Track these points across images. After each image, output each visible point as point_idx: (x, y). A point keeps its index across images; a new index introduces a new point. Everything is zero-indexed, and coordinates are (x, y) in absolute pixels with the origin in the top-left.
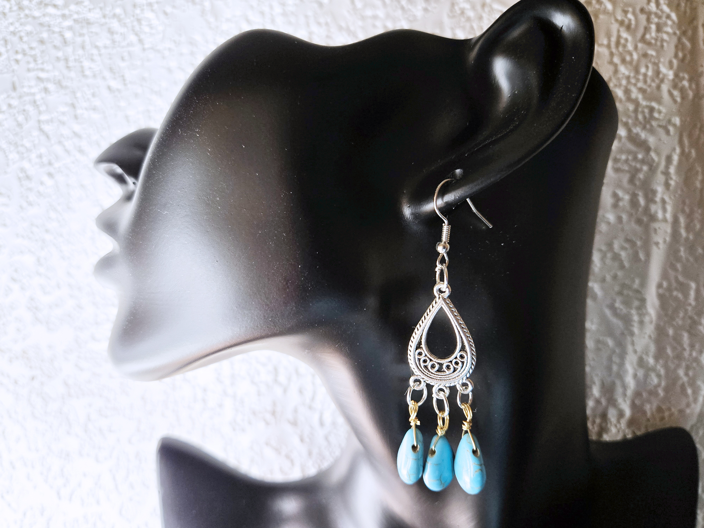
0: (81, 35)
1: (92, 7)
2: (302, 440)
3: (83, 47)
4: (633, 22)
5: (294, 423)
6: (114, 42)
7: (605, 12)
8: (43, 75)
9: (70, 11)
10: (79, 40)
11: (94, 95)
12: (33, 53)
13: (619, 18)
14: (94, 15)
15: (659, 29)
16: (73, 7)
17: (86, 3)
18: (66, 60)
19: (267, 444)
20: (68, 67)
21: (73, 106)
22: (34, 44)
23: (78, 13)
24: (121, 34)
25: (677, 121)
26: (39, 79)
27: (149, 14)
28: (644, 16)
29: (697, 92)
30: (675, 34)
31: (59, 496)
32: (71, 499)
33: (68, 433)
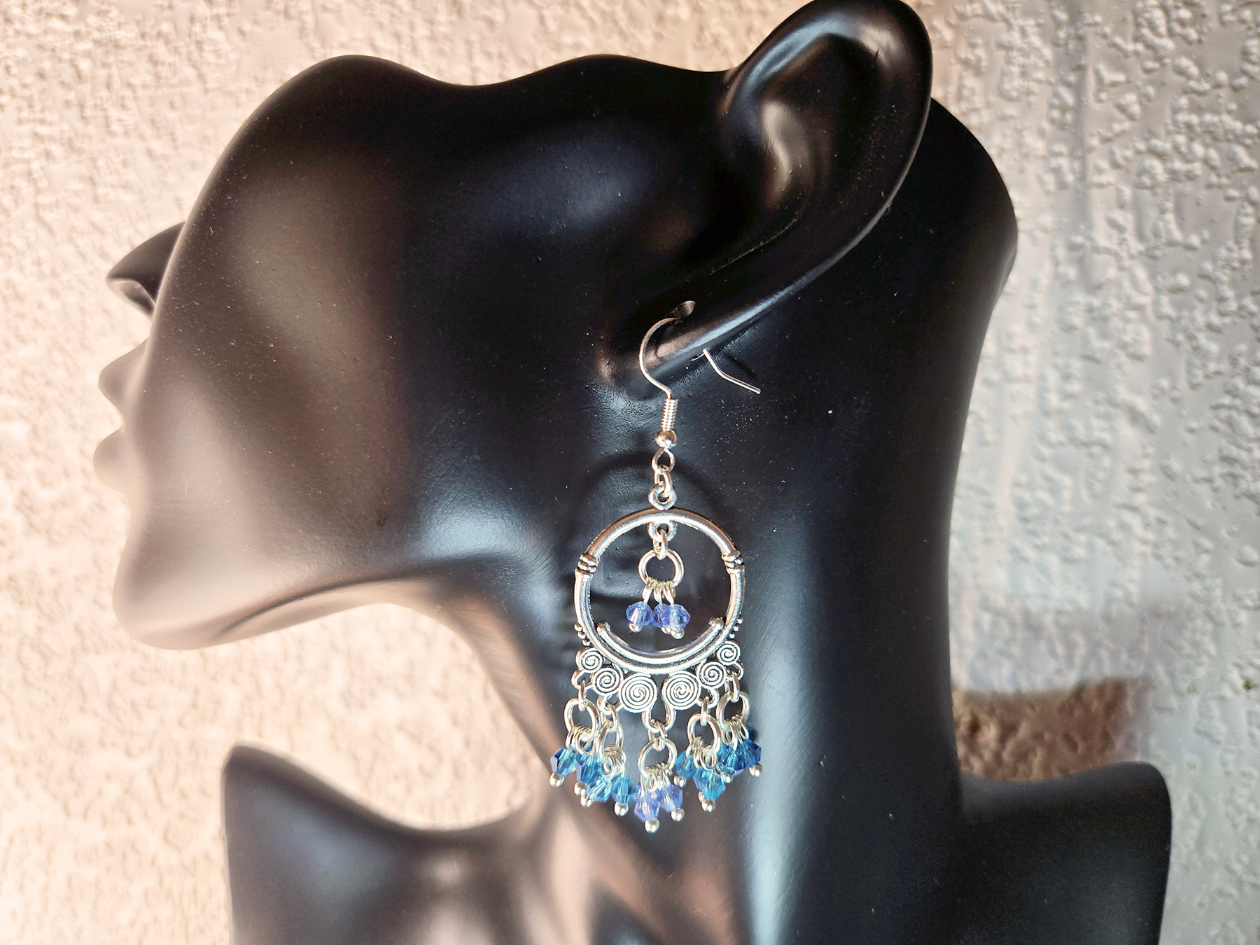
0: (105, 65)
1: (122, 20)
2: (455, 722)
3: (109, 86)
4: (984, 64)
5: (442, 695)
6: (158, 77)
7: (944, 46)
8: (43, 130)
9: (86, 25)
10: (102, 73)
11: (125, 164)
12: (27, 93)
13: (962, 56)
15: (1024, 74)
16: (93, 20)
17: (114, 13)
18: (82, 107)
19: (400, 728)
20: (84, 118)
22: (29, 80)
23: (100, 29)
24: (170, 64)
25: (1047, 220)
27: (215, 34)
28: (1002, 53)
29: (1082, 176)
30: (1049, 83)
31: (67, 811)
32: (85, 817)
33: (82, 709)
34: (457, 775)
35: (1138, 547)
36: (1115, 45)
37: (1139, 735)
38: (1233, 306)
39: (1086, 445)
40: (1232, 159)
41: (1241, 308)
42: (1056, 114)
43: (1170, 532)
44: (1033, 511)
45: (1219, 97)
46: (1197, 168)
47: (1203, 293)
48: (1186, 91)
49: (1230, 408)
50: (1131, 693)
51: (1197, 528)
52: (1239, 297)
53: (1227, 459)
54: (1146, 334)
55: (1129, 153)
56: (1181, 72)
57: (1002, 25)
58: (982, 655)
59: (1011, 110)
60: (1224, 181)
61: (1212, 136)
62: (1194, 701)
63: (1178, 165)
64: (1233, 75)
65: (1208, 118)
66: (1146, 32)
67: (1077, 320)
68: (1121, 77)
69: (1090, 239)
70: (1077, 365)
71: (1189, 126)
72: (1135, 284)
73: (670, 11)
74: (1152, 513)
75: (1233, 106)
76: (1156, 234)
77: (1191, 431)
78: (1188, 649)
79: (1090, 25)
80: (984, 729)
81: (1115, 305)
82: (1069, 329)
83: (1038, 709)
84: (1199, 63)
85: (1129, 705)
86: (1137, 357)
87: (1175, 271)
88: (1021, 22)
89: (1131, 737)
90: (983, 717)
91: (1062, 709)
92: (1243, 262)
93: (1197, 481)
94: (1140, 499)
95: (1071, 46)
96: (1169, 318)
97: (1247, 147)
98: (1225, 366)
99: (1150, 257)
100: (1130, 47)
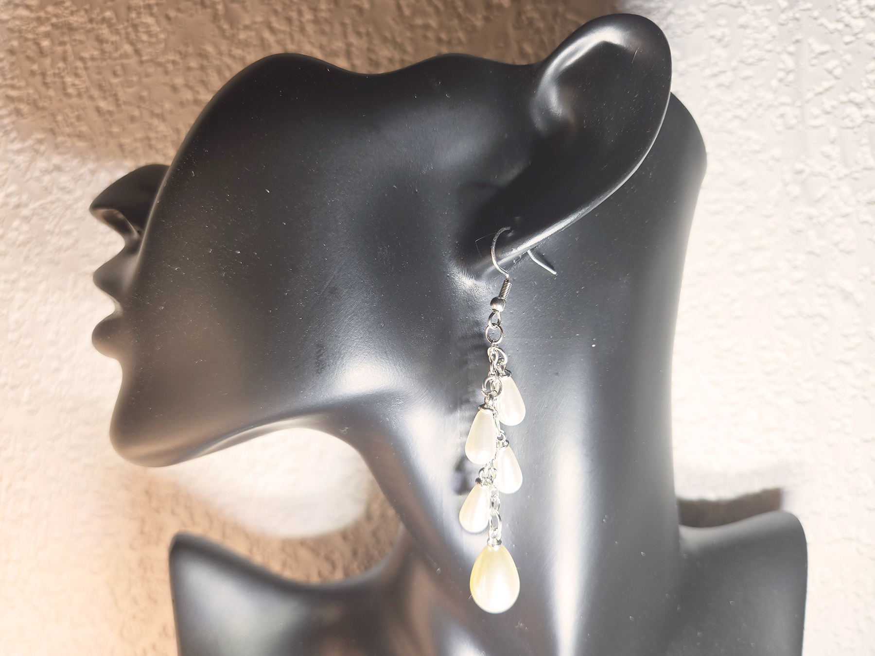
0: (62, 43)
1: (74, 8)
3: (64, 59)
8: (13, 93)
9: (46, 13)
10: (59, 49)
11: (78, 118)
16: (50, 9)
17: (68, 4)
23: (56, 16)
25: (778, 152)
28: (740, 32)
29: (802, 120)
35: (850, 391)
39: (811, 317)
42: (781, 75)
44: (773, 366)
54: (851, 235)
55: (835, 103)
67: (801, 225)
68: (827, 48)
69: (809, 166)
70: (802, 259)
72: (842, 198)
76: (857, 162)
79: (803, 10)
81: (829, 214)
82: (796, 232)
86: (846, 252)
88: (753, 8)
94: (851, 356)
96: (868, 223)
99: (852, 178)
100: (833, 26)
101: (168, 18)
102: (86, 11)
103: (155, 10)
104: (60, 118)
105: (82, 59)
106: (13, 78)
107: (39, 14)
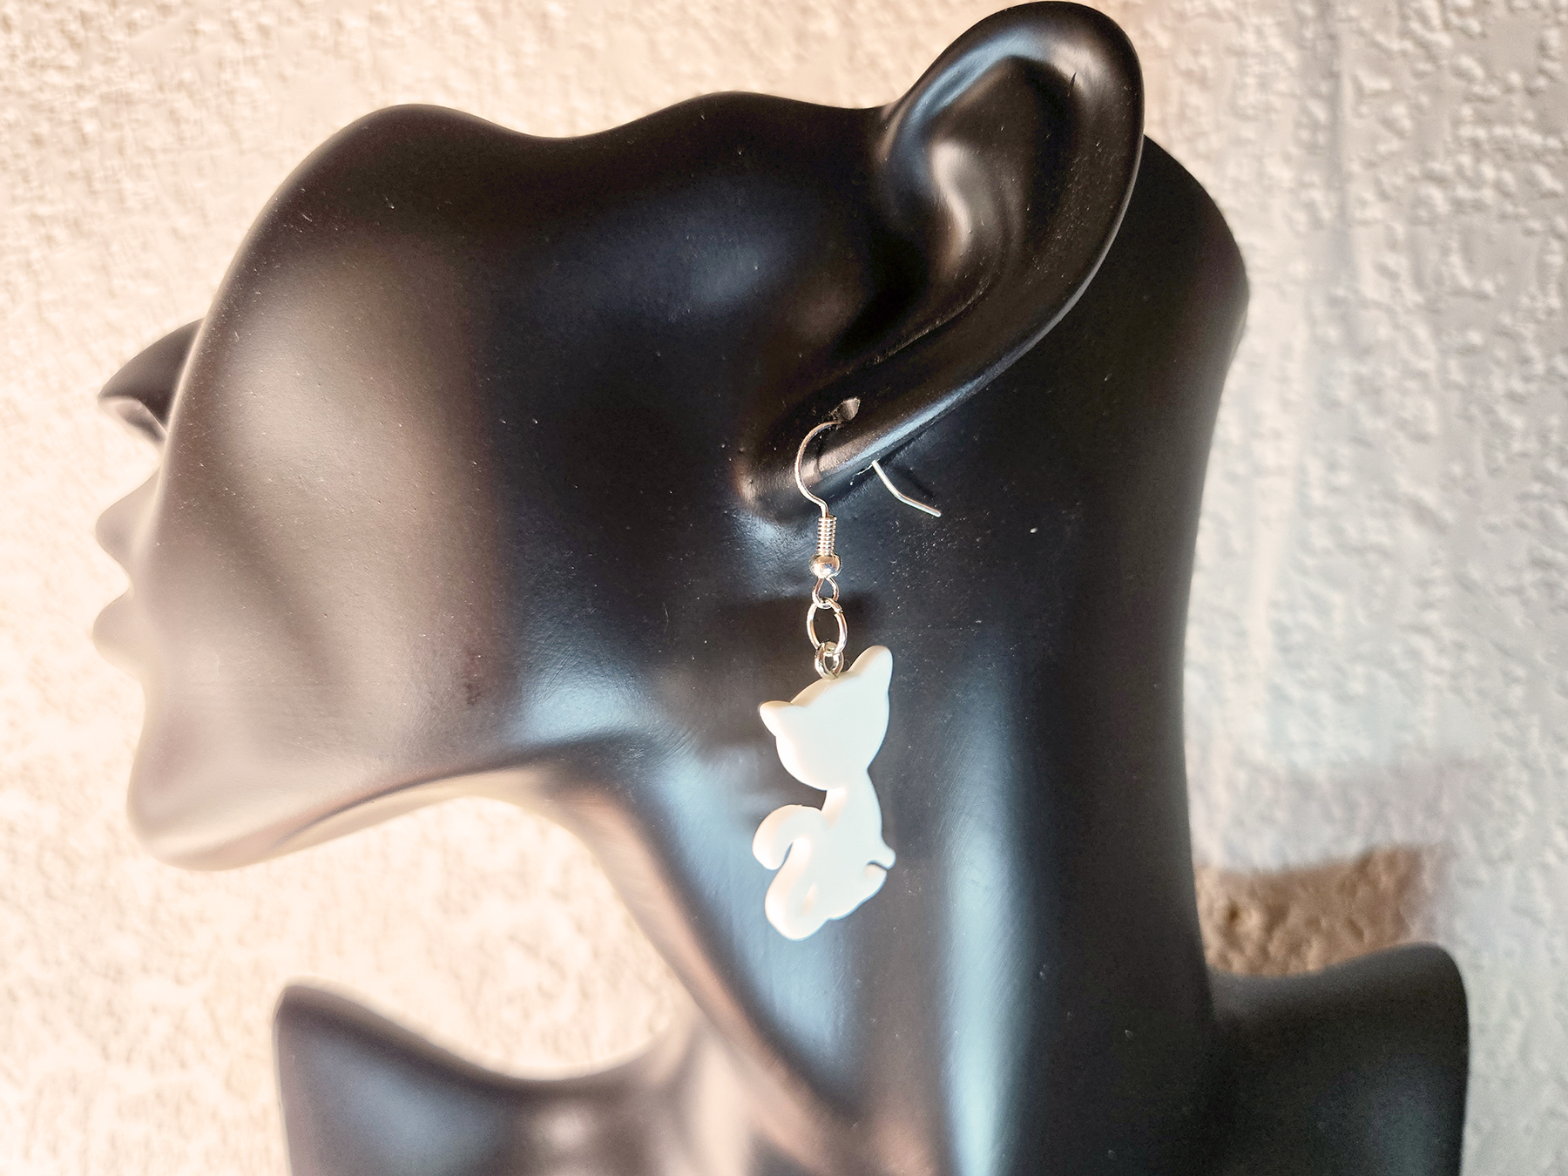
0: (115, 126)
1: (135, 68)
2: (579, 928)
3: (121, 150)
4: (1211, 75)
5: (562, 896)
6: (181, 139)
7: (1159, 54)
8: (43, 210)
9: (91, 77)
10: (111, 136)
11: (145, 247)
12: (22, 164)
13: (1183, 66)
14: (140, 86)
15: (1264, 84)
16: (98, 70)
17: (124, 60)
18: (88, 178)
19: (512, 938)
20: (93, 193)
21: (105, 269)
22: (24, 147)
23: (109, 81)
24: (196, 122)
25: (1300, 268)
26: (35, 219)
27: (248, 81)
28: (1232, 62)
29: (1342, 212)
30: (1293, 96)
31: (105, 1054)
32: (128, 1060)
33: (119, 928)
34: (585, 995)
35: (1431, 679)
36: (1377, 45)
37: (1441, 917)
38: (1539, 368)
39: (1359, 551)
40: (1530, 181)
41: (1551, 371)
42: (1305, 135)
43: (1472, 659)
44: (1297, 637)
45: (1510, 104)
46: (1488, 195)
47: (1501, 354)
48: (1469, 98)
49: (1542, 497)
50: (1428, 864)
51: (1504, 651)
52: (1549, 356)
53: (1540, 563)
54: (1431, 409)
55: (1399, 181)
56: (1461, 73)
57: (1231, 26)
58: (1239, 822)
59: (1249, 131)
60: (1523, 210)
61: (1505, 153)
62: (1510, 872)
63: (1463, 192)
64: (1527, 75)
65: (1500, 131)
66: (1415, 26)
67: (1344, 392)
68: (1385, 84)
69: (1356, 292)
70: (1345, 452)
71: (1475, 144)
72: (1414, 343)
73: (813, 27)
74: (1448, 635)
75: (1530, 115)
76: (1439, 280)
77: (1493, 529)
78: (1498, 805)
79: (1341, 20)
80: (1244, 916)
81: (1390, 373)
82: (1332, 405)
83: (1311, 890)
84: (1485, 62)
85: (1427, 880)
86: (1421, 438)
87: (1465, 326)
88: (1255, 20)
89: (1431, 920)
90: (1243, 901)
91: (1342, 888)
92: (1550, 312)
93: (1502, 592)
94: (1432, 617)
95: (1322, 47)
96: (1457, 387)
97: (1548, 165)
98: (1533, 445)
99: (1432, 311)
100: (1395, 45)
101: (283, 78)
102: (154, 71)
103: (262, 63)
104: (115, 248)
105: (150, 152)
106: (41, 186)
107: (79, 81)
